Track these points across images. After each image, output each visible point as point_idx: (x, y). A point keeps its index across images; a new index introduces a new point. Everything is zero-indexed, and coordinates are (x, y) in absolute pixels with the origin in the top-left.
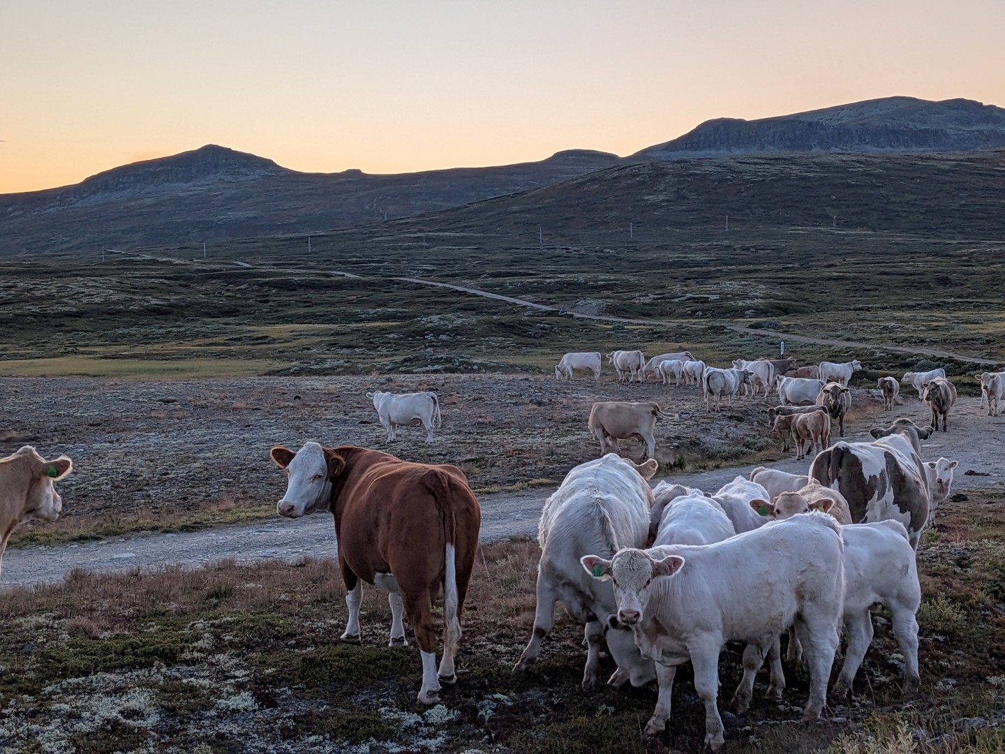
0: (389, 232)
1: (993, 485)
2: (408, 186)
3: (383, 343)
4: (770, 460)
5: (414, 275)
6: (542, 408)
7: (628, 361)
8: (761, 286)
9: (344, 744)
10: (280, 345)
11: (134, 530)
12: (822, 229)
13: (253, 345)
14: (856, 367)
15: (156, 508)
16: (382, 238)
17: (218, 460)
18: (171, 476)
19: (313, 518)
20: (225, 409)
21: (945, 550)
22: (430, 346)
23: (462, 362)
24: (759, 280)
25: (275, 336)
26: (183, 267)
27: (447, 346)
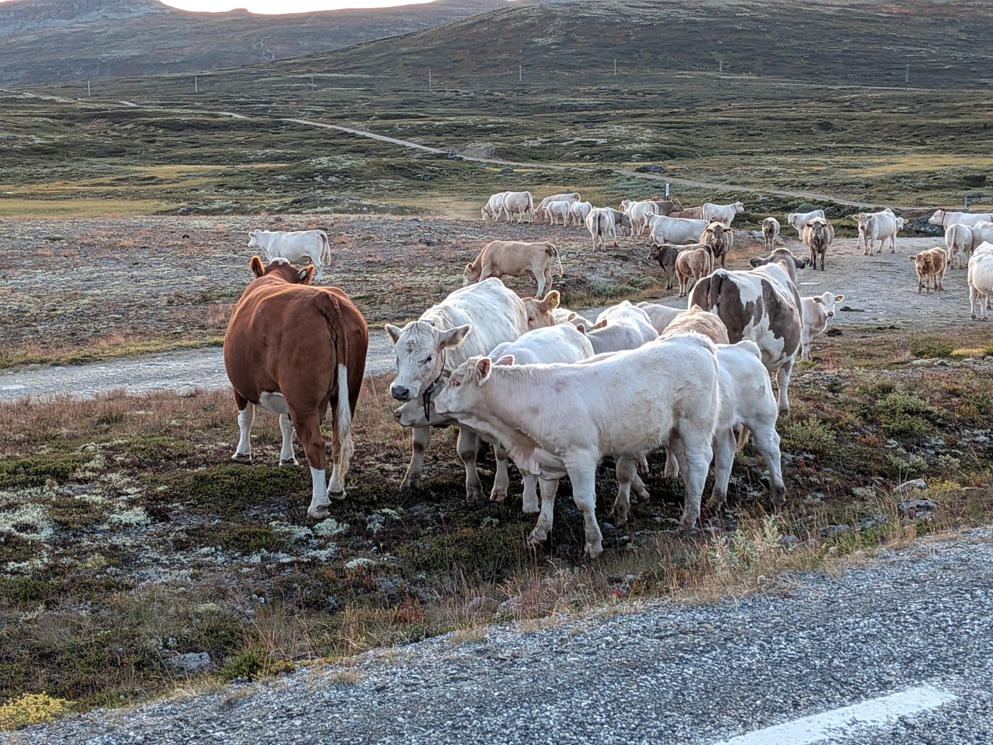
0: (277, 72)
1: (867, 320)
2: (296, 25)
3: (272, 184)
4: (653, 298)
5: (302, 116)
6: (431, 248)
7: (517, 202)
8: (647, 131)
9: (236, 555)
10: (166, 186)
11: (23, 363)
12: (709, 74)
13: (140, 185)
14: (738, 209)
15: (45, 343)
16: (270, 79)
17: (107, 297)
18: (58, 312)
19: (203, 352)
20: (112, 247)
21: (818, 377)
22: (319, 188)
23: (351, 203)
24: (646, 125)
25: (162, 177)
26: (67, 106)
27: (336, 188)
